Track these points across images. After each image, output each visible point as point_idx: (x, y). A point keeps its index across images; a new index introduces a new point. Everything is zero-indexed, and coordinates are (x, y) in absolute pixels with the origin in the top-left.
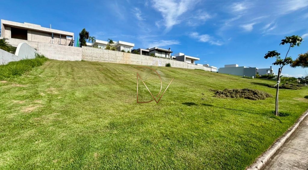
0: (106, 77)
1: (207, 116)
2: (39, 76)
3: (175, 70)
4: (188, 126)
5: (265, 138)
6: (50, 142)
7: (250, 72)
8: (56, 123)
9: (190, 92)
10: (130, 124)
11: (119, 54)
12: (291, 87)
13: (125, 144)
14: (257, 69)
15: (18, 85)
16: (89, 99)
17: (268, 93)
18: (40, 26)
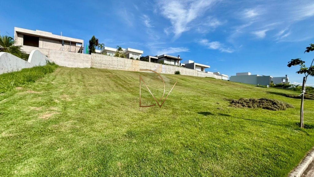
0: (117, 85)
1: (226, 127)
2: (52, 82)
3: (185, 78)
4: (208, 136)
5: (294, 151)
6: (72, 150)
7: (263, 81)
8: (74, 130)
9: (204, 101)
10: (148, 133)
11: (128, 61)
12: (311, 97)
13: (147, 154)
14: (271, 78)
15: (33, 92)
16: (102, 107)
17: (288, 103)
18: (51, 33)
